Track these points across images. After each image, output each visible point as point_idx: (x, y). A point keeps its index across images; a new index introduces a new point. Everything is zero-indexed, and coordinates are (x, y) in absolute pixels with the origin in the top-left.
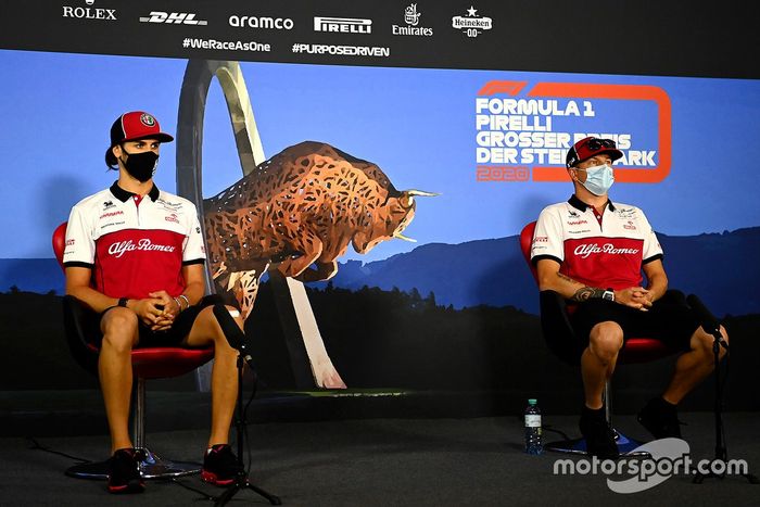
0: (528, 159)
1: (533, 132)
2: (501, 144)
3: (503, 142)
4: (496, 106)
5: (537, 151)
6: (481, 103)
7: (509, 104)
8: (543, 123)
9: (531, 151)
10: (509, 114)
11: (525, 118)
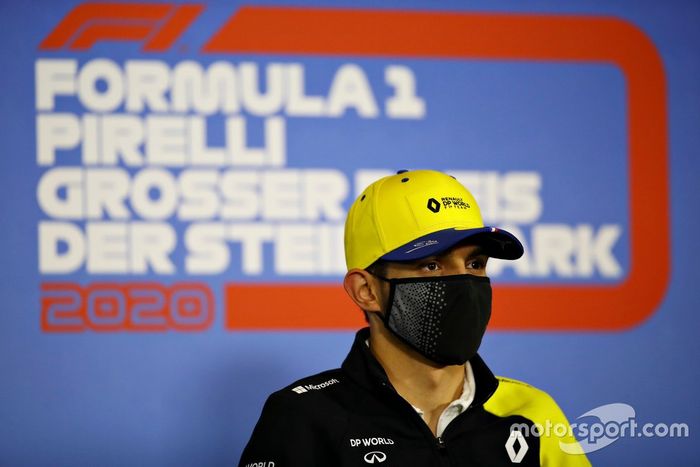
0: (207, 259)
1: (223, 170)
2: (118, 211)
3: (127, 203)
4: (101, 86)
5: (237, 233)
6: (52, 76)
7: (144, 78)
8: (255, 135)
9: (218, 231)
10: (146, 112)
11: (198, 127)
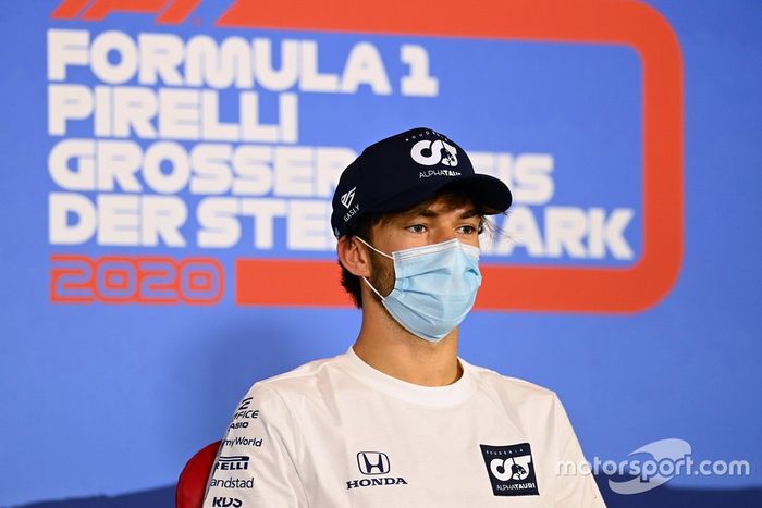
0: (219, 233)
1: (236, 145)
2: (130, 184)
3: (139, 175)
4: (114, 57)
5: (248, 208)
6: (64, 47)
7: (157, 51)
8: (269, 113)
9: (231, 205)
10: (159, 85)
11: (211, 100)
